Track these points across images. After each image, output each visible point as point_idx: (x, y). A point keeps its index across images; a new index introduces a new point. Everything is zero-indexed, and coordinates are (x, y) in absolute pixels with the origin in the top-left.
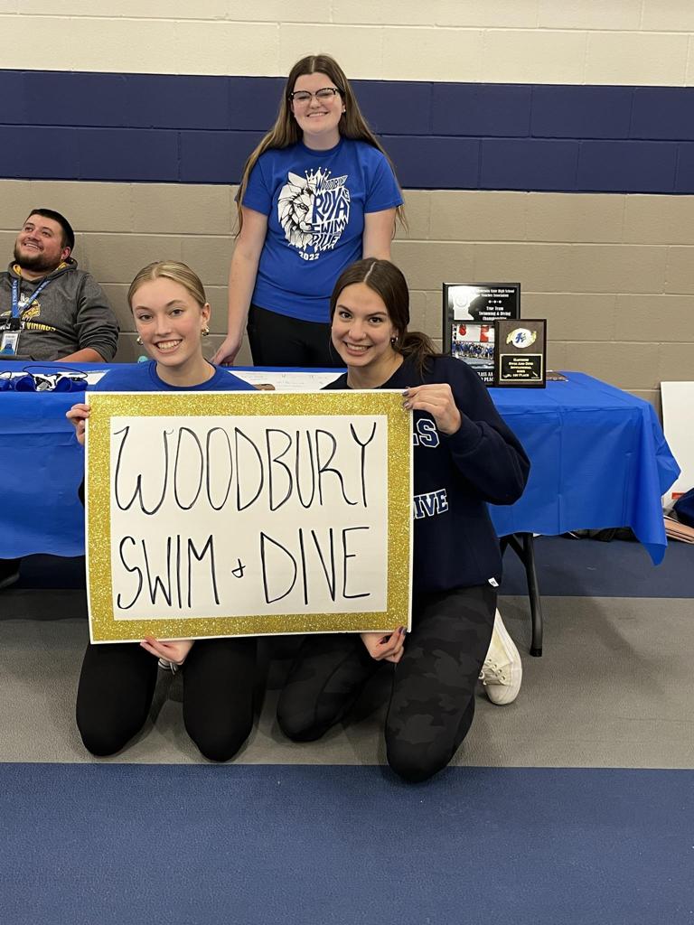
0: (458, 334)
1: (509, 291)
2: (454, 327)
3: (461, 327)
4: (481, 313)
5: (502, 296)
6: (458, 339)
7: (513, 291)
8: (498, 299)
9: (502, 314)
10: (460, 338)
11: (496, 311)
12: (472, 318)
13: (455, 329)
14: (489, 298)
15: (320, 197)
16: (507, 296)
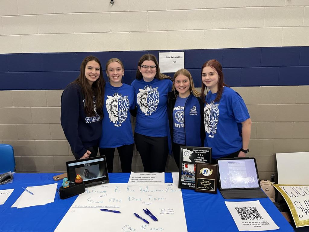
0: (185, 167)
1: (207, 151)
2: (183, 164)
3: (186, 165)
4: (195, 159)
5: (204, 153)
6: (184, 169)
7: (208, 151)
8: (202, 154)
9: (203, 160)
10: (185, 169)
11: (201, 159)
12: (191, 161)
13: (183, 165)
14: (198, 153)
15: (150, 95)
16: (206, 153)
